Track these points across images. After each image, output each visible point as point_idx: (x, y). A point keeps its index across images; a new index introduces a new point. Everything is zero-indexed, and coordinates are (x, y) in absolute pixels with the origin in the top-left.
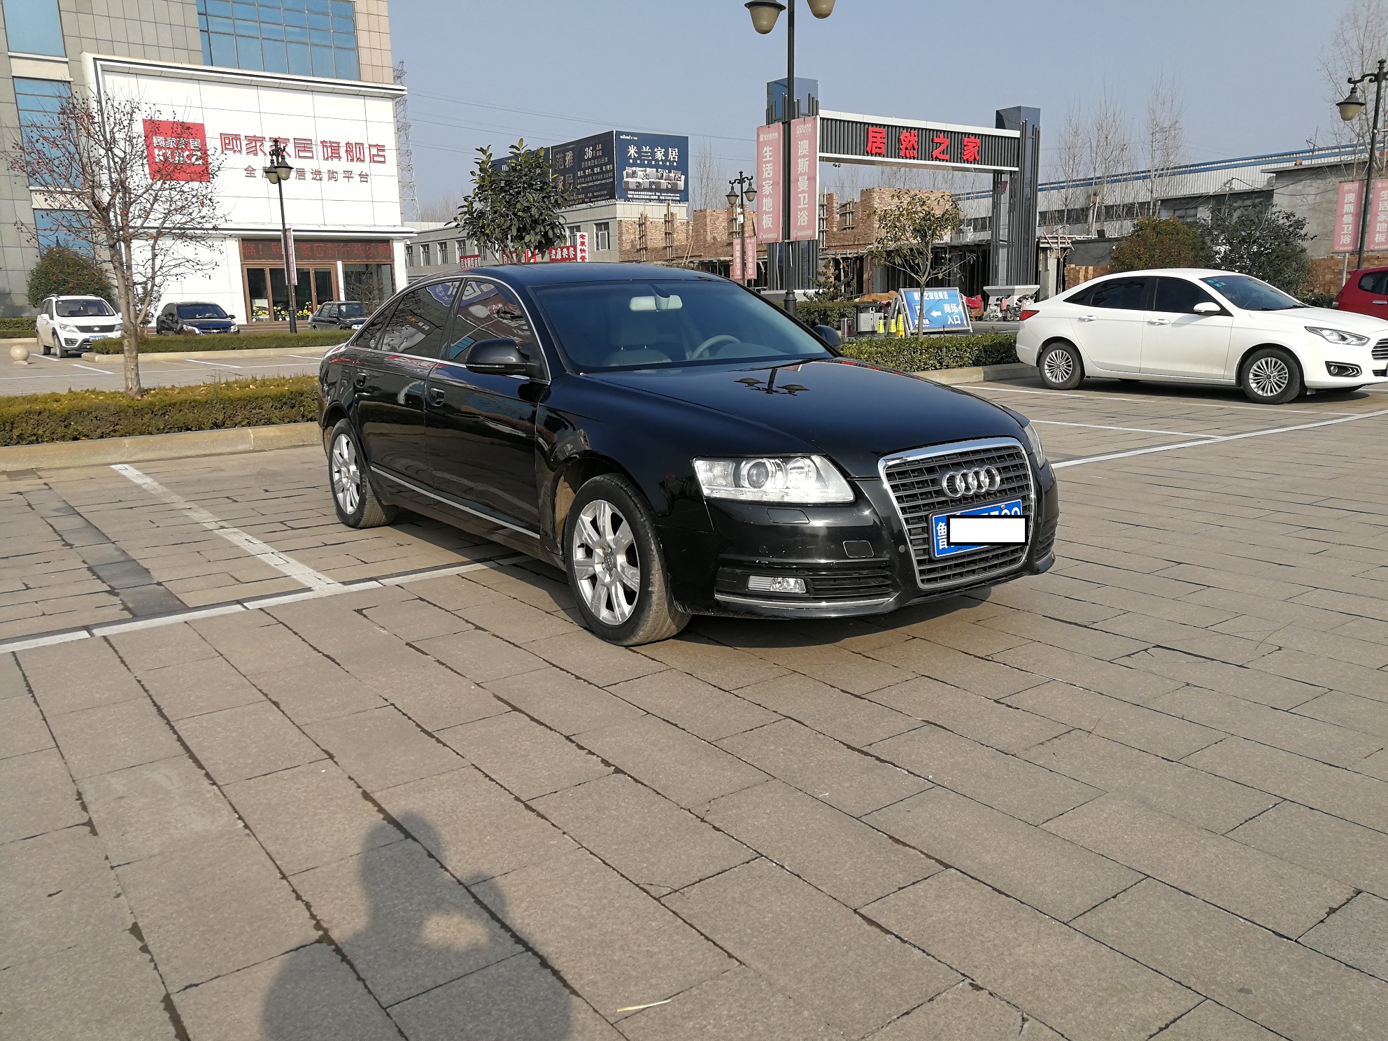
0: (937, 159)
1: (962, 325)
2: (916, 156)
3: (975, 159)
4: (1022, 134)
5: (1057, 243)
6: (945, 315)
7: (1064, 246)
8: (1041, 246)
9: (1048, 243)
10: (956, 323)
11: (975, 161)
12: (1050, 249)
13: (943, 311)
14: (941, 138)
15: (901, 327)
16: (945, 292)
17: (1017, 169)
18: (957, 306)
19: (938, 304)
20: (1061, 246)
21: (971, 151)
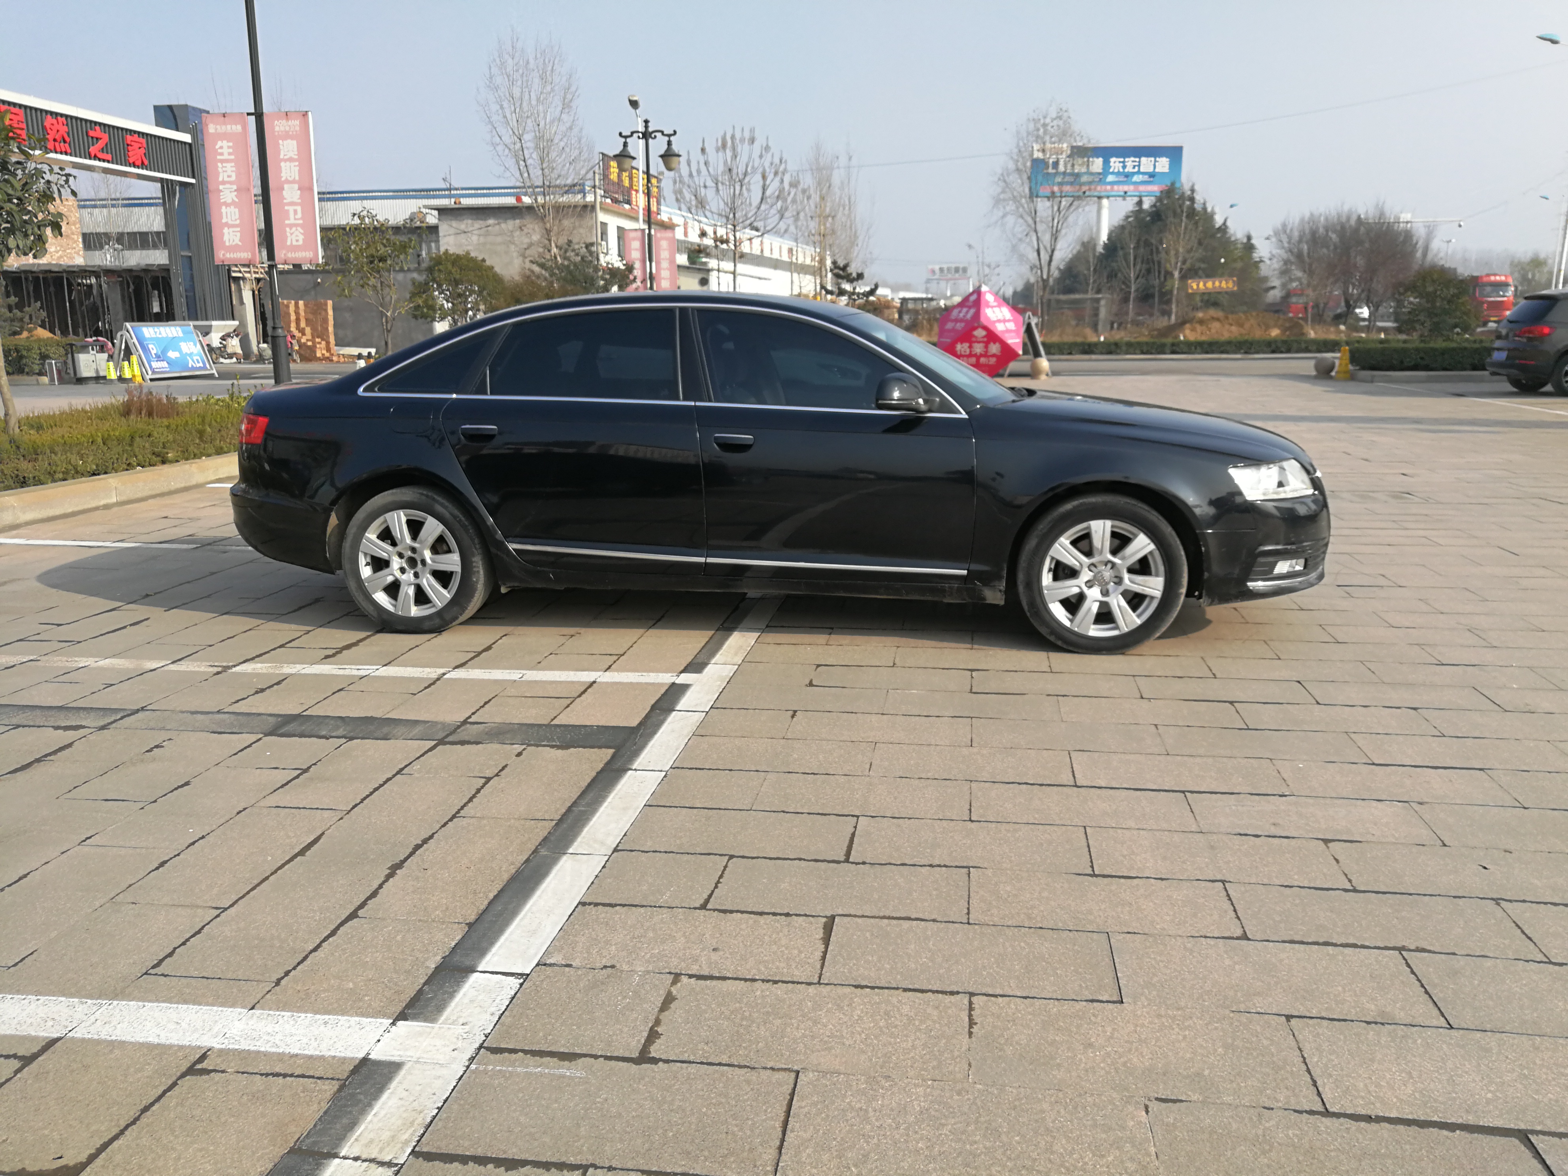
0: (96, 158)
1: (205, 368)
2: (69, 151)
3: (143, 163)
4: (193, 138)
5: (249, 272)
6: (184, 356)
7: (257, 276)
8: (234, 275)
9: (240, 272)
10: (198, 365)
11: (143, 166)
12: (244, 279)
13: (180, 351)
14: (97, 132)
15: (137, 372)
16: (178, 328)
17: (193, 181)
18: (195, 345)
19: (172, 343)
20: (254, 276)
21: (136, 153)
